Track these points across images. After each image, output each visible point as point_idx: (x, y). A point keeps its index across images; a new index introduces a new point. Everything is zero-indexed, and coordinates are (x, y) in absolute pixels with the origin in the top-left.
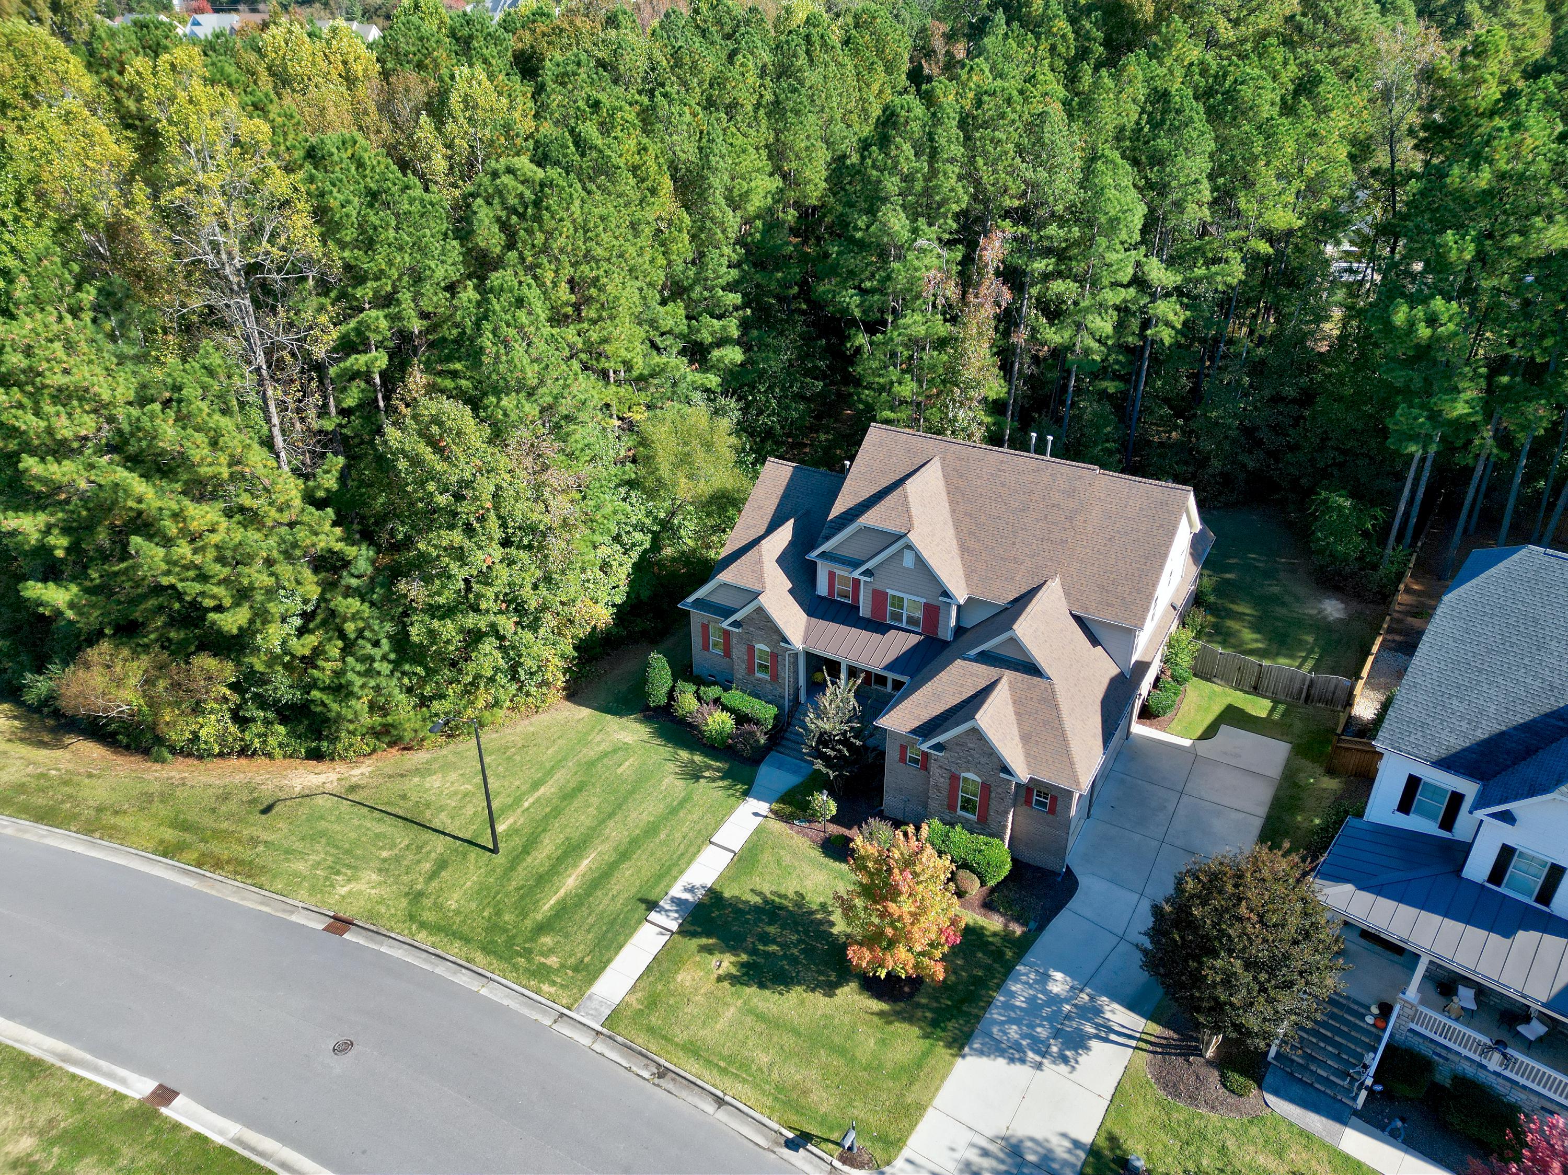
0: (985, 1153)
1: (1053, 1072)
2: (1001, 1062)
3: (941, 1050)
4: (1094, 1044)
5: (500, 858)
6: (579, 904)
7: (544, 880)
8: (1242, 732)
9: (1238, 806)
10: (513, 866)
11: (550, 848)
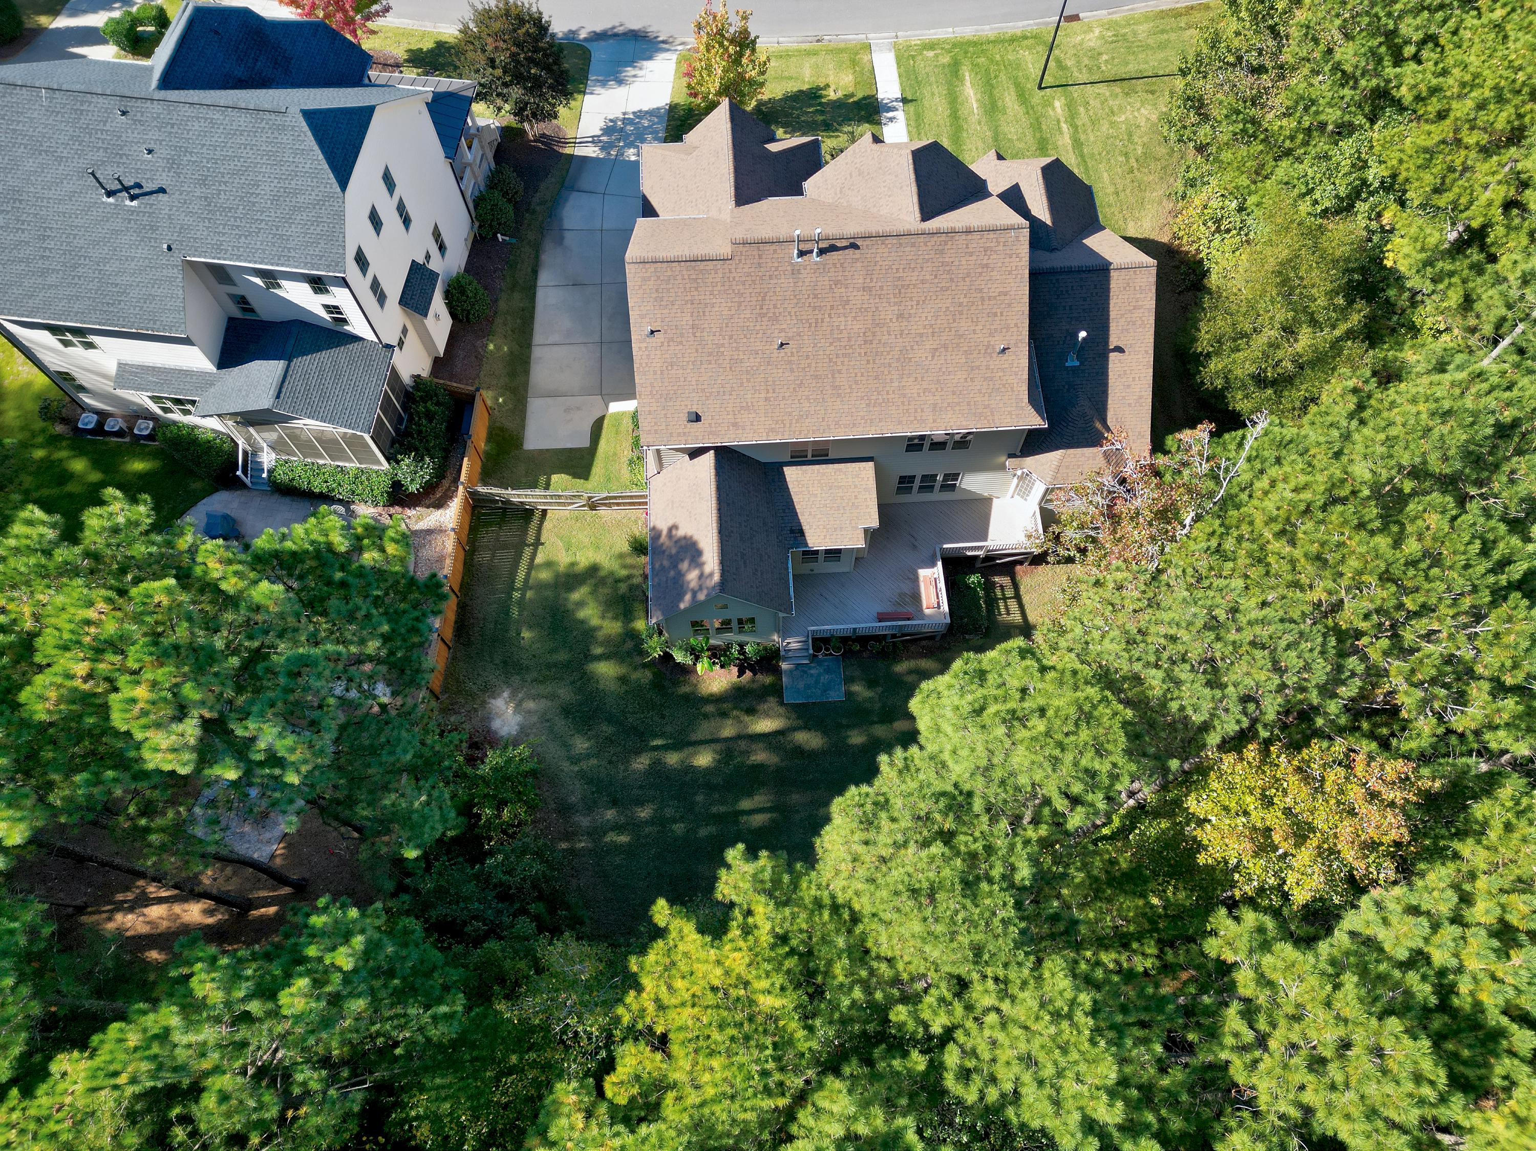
0: (634, 76)
1: (617, 113)
2: (646, 108)
3: (680, 99)
4: (599, 133)
5: (1032, 85)
6: (950, 84)
7: (988, 86)
8: (569, 445)
9: (556, 348)
10: (1017, 85)
11: (1010, 104)
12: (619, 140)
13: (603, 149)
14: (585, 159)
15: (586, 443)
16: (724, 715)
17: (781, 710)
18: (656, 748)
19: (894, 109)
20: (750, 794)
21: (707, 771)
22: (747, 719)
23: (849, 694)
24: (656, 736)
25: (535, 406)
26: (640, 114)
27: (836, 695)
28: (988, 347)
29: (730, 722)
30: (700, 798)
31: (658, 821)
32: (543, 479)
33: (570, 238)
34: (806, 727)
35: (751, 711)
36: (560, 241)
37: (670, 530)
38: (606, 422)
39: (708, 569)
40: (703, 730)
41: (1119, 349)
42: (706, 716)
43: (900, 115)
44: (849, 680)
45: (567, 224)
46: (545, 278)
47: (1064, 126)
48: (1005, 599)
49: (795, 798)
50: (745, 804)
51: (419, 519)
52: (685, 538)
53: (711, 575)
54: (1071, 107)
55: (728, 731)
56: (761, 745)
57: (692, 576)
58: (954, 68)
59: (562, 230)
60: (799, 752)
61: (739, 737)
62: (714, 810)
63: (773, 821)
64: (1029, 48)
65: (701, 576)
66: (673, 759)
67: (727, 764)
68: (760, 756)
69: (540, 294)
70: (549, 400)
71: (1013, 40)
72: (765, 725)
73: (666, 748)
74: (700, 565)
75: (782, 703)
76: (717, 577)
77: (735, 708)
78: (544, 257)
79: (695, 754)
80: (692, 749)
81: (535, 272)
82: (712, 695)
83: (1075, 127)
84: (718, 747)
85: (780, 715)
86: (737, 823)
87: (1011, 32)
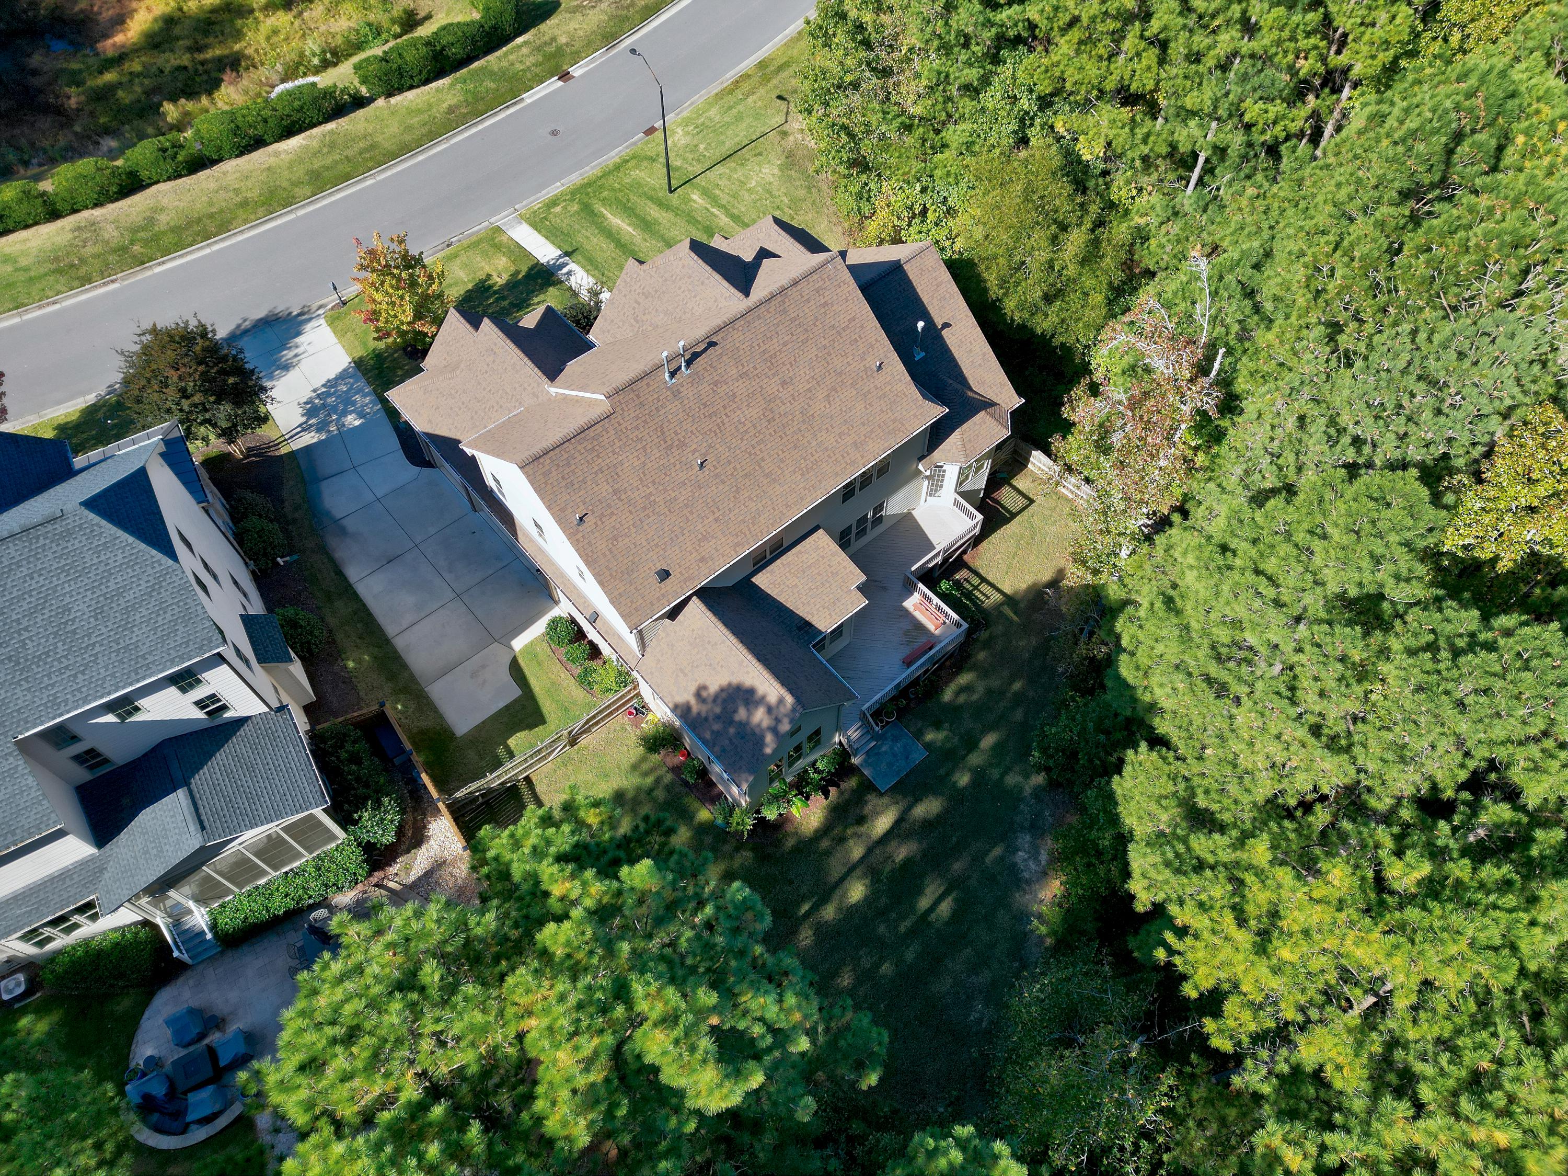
0: (296, 356)
1: (307, 394)
2: (332, 376)
3: (360, 353)
4: (304, 419)
5: (663, 193)
6: (594, 223)
7: (628, 210)
8: (501, 705)
9: (416, 627)
10: (650, 198)
11: (657, 215)
12: (329, 415)
13: (319, 430)
14: (308, 449)
15: (516, 692)
16: (842, 840)
17: (885, 800)
18: (807, 915)
19: (565, 265)
20: (920, 892)
21: (868, 900)
22: (862, 829)
23: (928, 746)
24: (798, 904)
25: (437, 691)
26: (331, 384)
27: (919, 755)
28: (866, 370)
29: (851, 843)
30: (882, 929)
31: (865, 976)
32: (501, 751)
33: (349, 524)
34: (917, 800)
35: (861, 820)
36: (343, 532)
37: (698, 695)
38: (521, 661)
39: (772, 699)
40: (836, 868)
41: (946, 325)
42: (828, 853)
43: (572, 266)
44: (919, 735)
45: (338, 512)
46: (353, 573)
47: (714, 210)
48: (976, 588)
49: (957, 867)
50: (924, 903)
51: (407, 869)
52: (722, 690)
53: (781, 701)
54: (705, 193)
55: (857, 852)
56: (894, 843)
57: (759, 716)
58: (587, 210)
59: (336, 521)
60: (928, 825)
61: (870, 851)
62: (902, 929)
63: (956, 900)
64: (637, 167)
65: (770, 710)
66: (829, 912)
67: (879, 881)
68: (902, 852)
69: (362, 589)
70: (448, 677)
71: (617, 168)
72: (883, 823)
73: (816, 908)
74: (762, 700)
75: (881, 795)
76: (789, 699)
77: (846, 827)
78: (338, 555)
79: (844, 895)
80: (839, 892)
81: (340, 574)
82: (817, 831)
83: (721, 206)
84: (858, 872)
85: (887, 807)
86: (930, 924)
87: (611, 163)
